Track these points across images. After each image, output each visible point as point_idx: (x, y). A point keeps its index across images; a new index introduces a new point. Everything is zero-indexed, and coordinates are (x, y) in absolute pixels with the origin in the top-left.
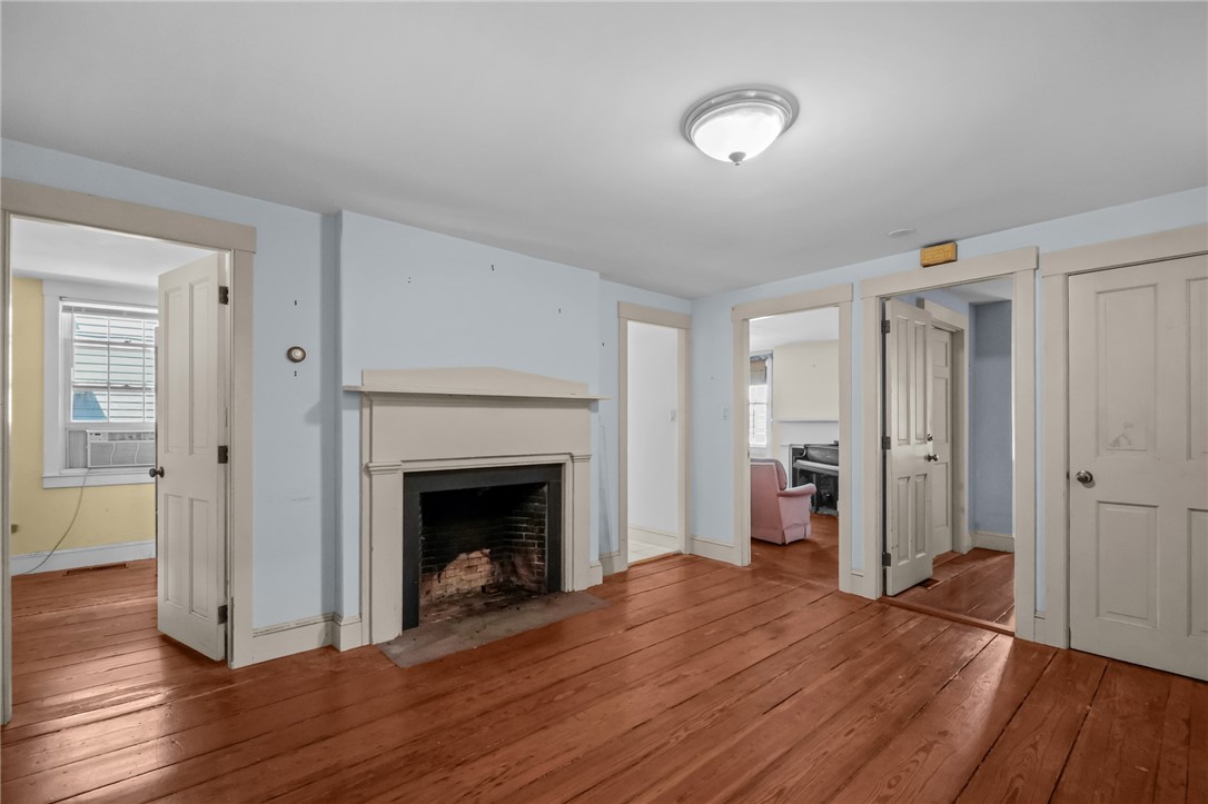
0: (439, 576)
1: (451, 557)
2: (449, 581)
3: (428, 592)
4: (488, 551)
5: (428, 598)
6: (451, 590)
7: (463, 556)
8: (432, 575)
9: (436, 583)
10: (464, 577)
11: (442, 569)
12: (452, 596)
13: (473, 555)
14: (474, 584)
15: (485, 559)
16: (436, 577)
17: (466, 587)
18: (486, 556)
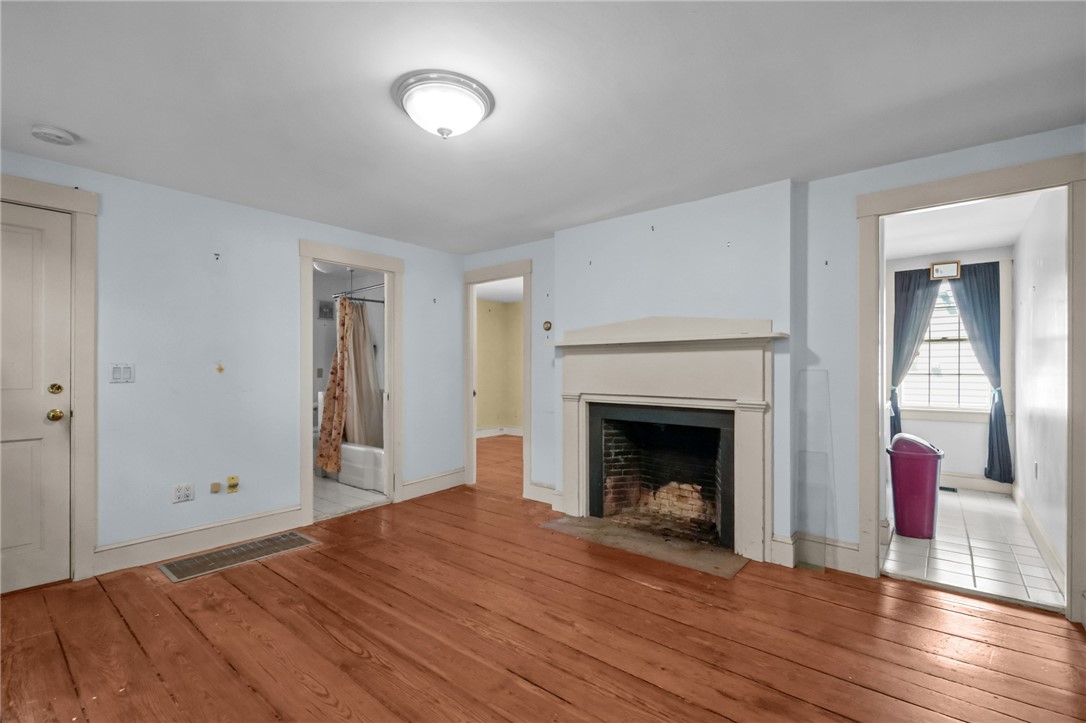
0: (655, 494)
1: (665, 482)
2: (663, 501)
3: (646, 504)
4: (699, 488)
5: (645, 508)
6: (665, 510)
7: (674, 484)
8: (649, 492)
9: (651, 499)
10: (676, 503)
11: (656, 489)
12: (665, 515)
13: (684, 486)
14: (685, 514)
15: (696, 495)
16: (652, 493)
17: (678, 513)
18: (697, 492)
